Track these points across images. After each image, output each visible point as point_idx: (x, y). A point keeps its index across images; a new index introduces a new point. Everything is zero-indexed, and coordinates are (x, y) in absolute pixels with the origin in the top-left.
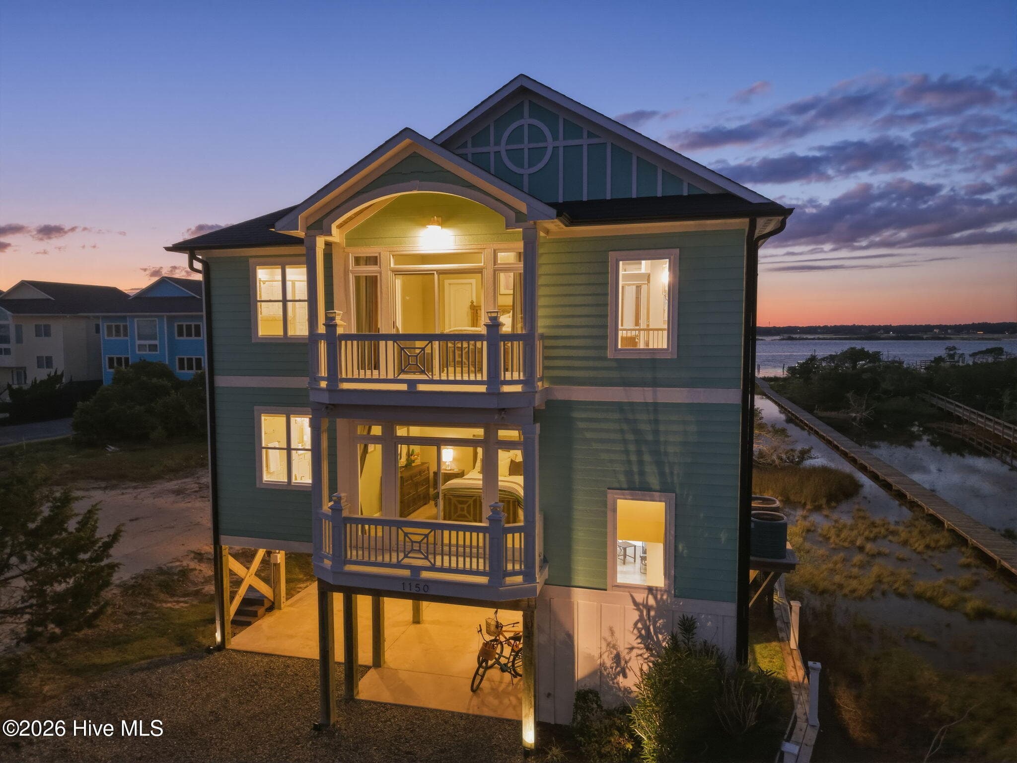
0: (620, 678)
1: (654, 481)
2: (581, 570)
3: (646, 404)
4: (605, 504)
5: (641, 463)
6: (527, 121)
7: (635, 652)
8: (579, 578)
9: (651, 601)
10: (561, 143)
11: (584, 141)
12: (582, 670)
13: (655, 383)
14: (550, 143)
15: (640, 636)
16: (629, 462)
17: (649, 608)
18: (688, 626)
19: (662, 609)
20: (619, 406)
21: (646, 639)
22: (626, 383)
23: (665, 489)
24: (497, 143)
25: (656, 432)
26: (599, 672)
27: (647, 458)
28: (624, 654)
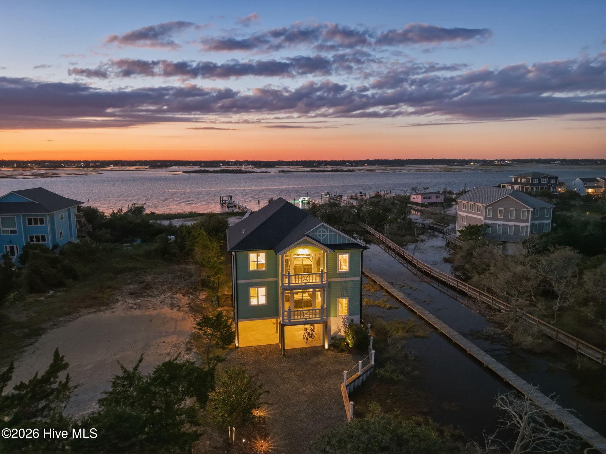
0: (339, 333)
1: (345, 295)
2: (332, 314)
3: (344, 281)
4: (337, 300)
5: (343, 292)
6: (322, 229)
7: (342, 327)
8: (332, 315)
9: (345, 317)
10: (329, 233)
11: (333, 233)
12: (332, 333)
13: (346, 277)
14: (326, 233)
15: (343, 324)
16: (341, 292)
17: (345, 319)
18: (352, 320)
19: (347, 318)
20: (339, 282)
21: (344, 324)
22: (340, 277)
23: (347, 296)
24: (316, 233)
25: (346, 286)
26: (335, 333)
27: (344, 291)
28: (340, 328)
